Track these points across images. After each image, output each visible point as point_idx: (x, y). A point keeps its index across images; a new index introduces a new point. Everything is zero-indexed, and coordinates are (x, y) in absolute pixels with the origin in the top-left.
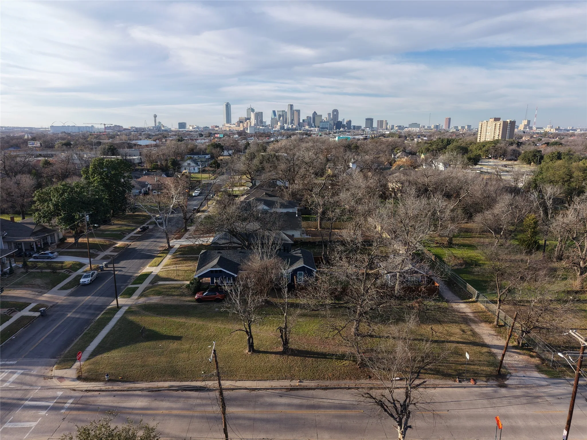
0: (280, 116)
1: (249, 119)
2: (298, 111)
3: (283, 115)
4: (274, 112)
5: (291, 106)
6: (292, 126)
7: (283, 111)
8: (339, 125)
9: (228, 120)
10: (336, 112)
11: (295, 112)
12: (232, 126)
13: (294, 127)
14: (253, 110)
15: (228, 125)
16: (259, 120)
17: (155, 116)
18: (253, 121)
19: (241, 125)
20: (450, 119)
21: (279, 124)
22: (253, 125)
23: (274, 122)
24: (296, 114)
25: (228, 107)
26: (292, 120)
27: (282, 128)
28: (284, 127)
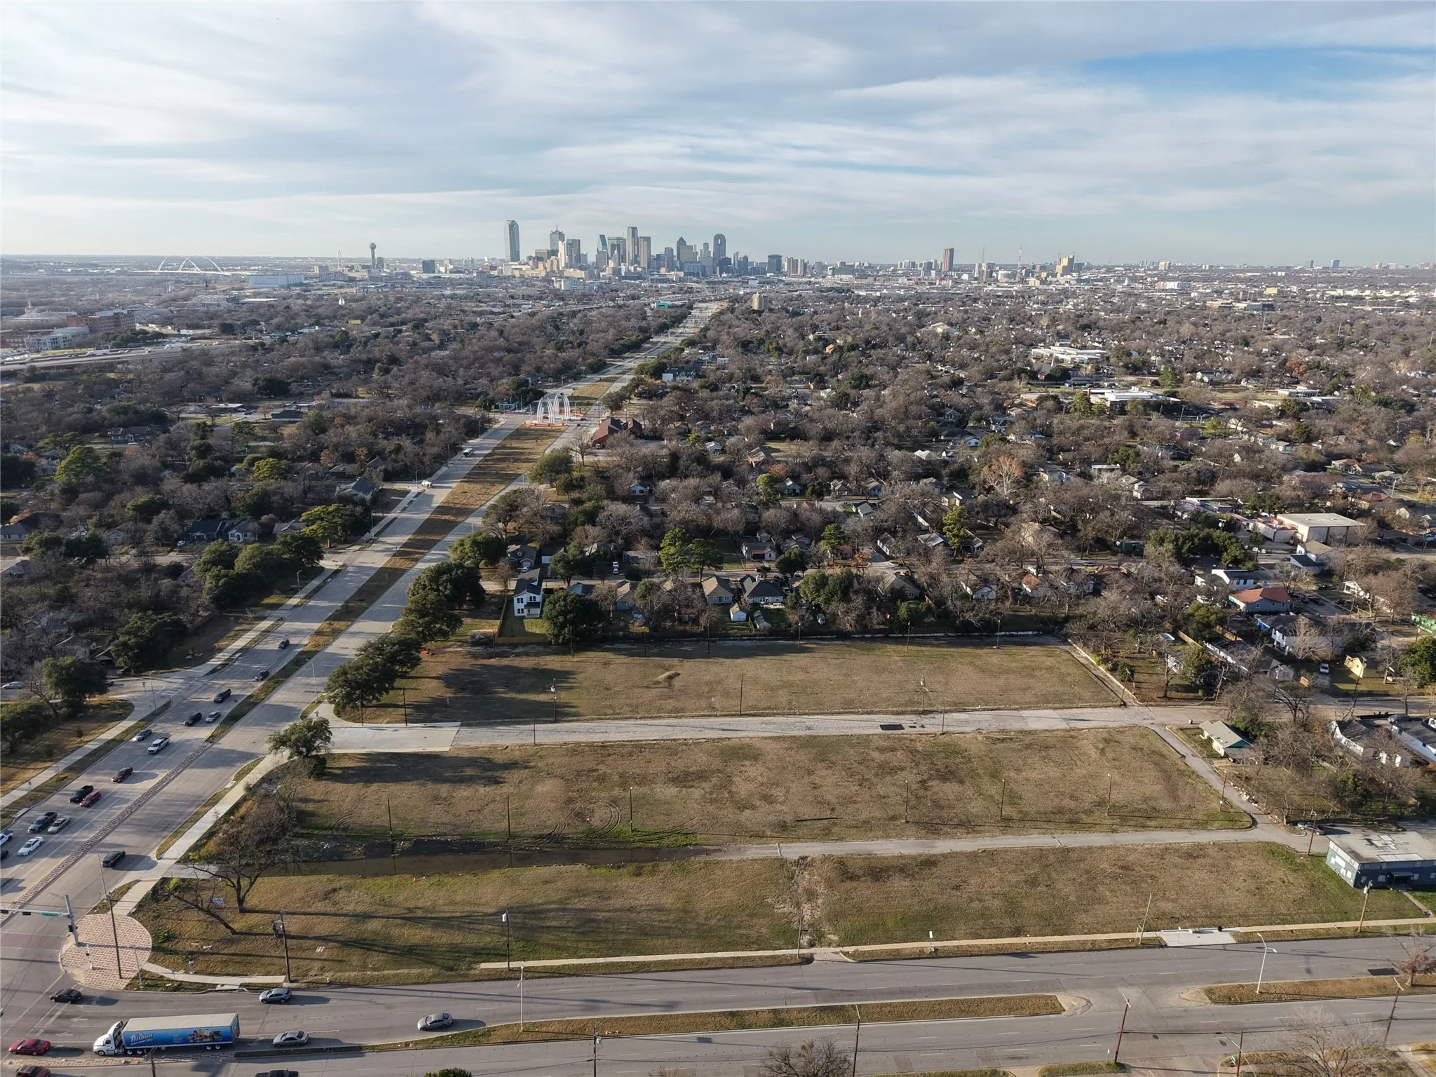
0: (613, 246)
1: (554, 252)
2: (648, 239)
3: (618, 245)
4: (602, 237)
5: (634, 230)
6: (635, 268)
7: (618, 239)
8: (724, 264)
9: (515, 256)
10: (720, 240)
11: (641, 241)
12: (524, 268)
13: (639, 269)
14: (561, 236)
15: (515, 265)
16: (574, 255)
17: (373, 247)
18: (562, 257)
19: (541, 265)
20: (952, 251)
21: (611, 264)
22: (562, 264)
23: (602, 258)
24: (643, 244)
25: (513, 228)
26: (636, 256)
27: (617, 271)
28: (620, 270)
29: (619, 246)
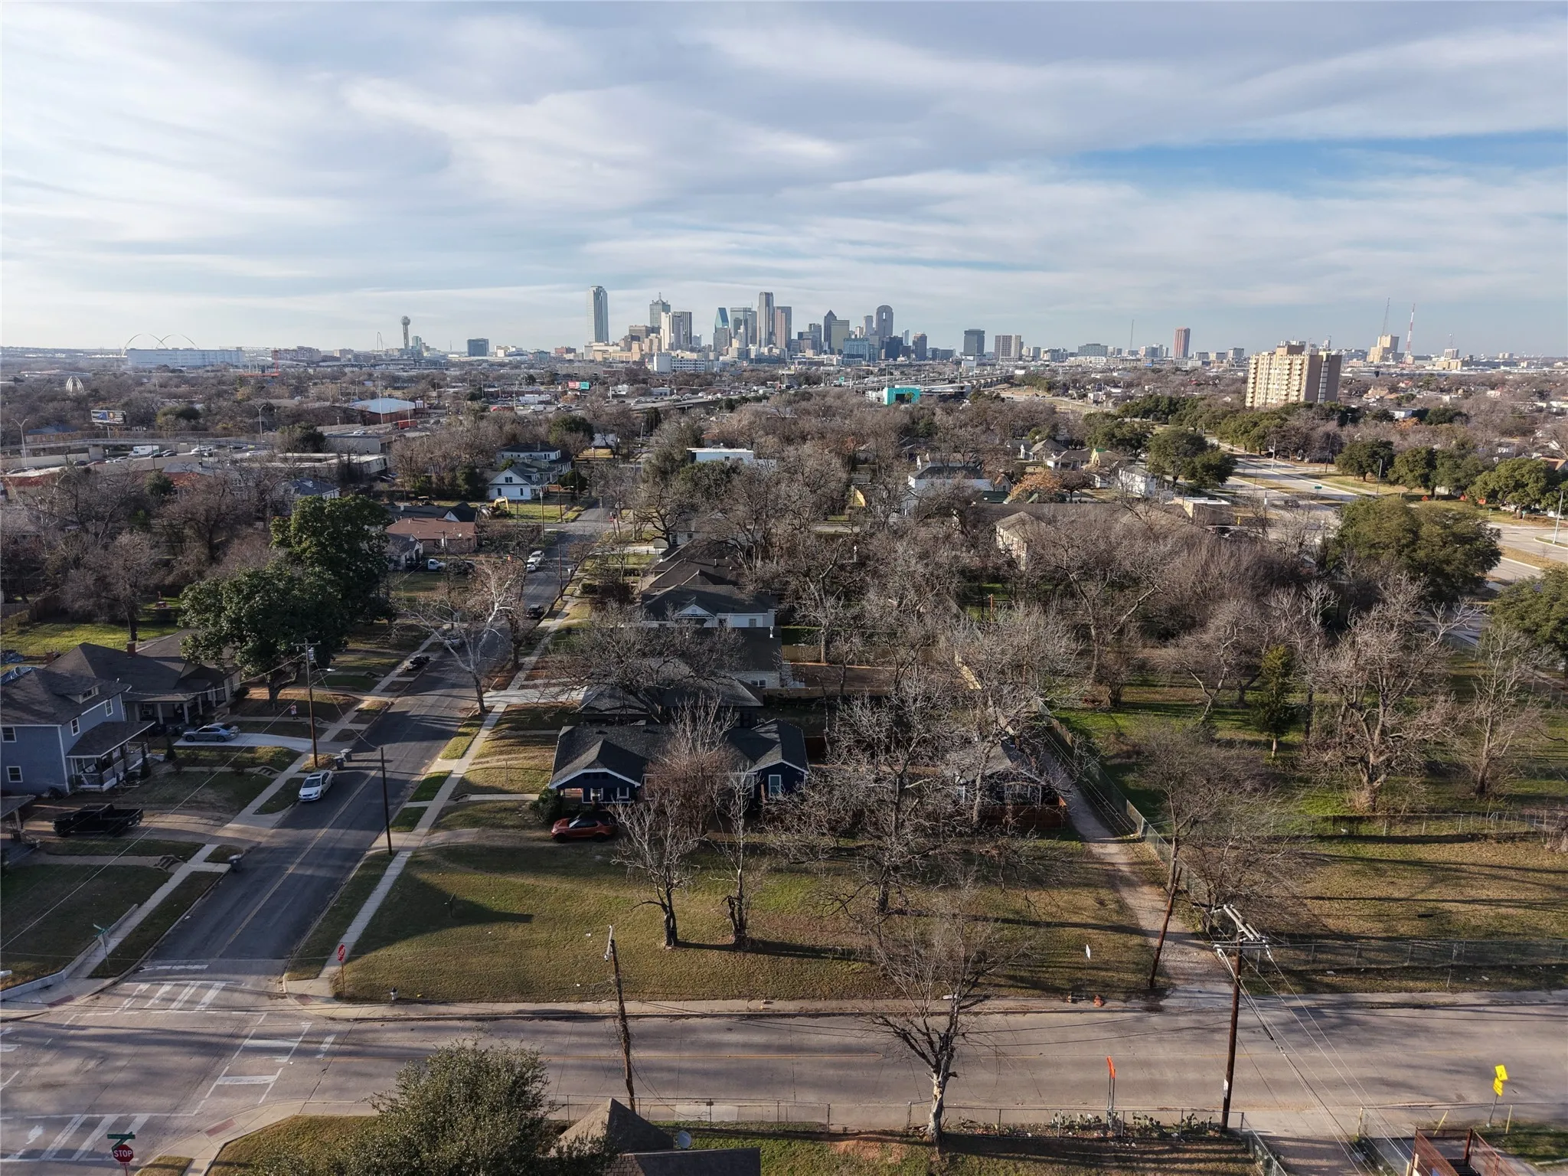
0: (737, 323)
1: (655, 330)
2: (787, 311)
3: (746, 319)
4: (722, 311)
5: (768, 296)
6: (770, 350)
7: (745, 310)
8: (894, 347)
9: (601, 334)
10: (885, 314)
11: (778, 313)
12: (610, 349)
13: (776, 351)
14: (666, 308)
15: (601, 346)
16: (682, 333)
17: (406, 322)
18: (666, 335)
19: (635, 345)
20: (1187, 332)
21: (736, 344)
22: (665, 346)
23: (722, 338)
24: (780, 318)
25: (599, 297)
26: (771, 334)
27: (744, 354)
28: (748, 352)
29: (746, 322)
